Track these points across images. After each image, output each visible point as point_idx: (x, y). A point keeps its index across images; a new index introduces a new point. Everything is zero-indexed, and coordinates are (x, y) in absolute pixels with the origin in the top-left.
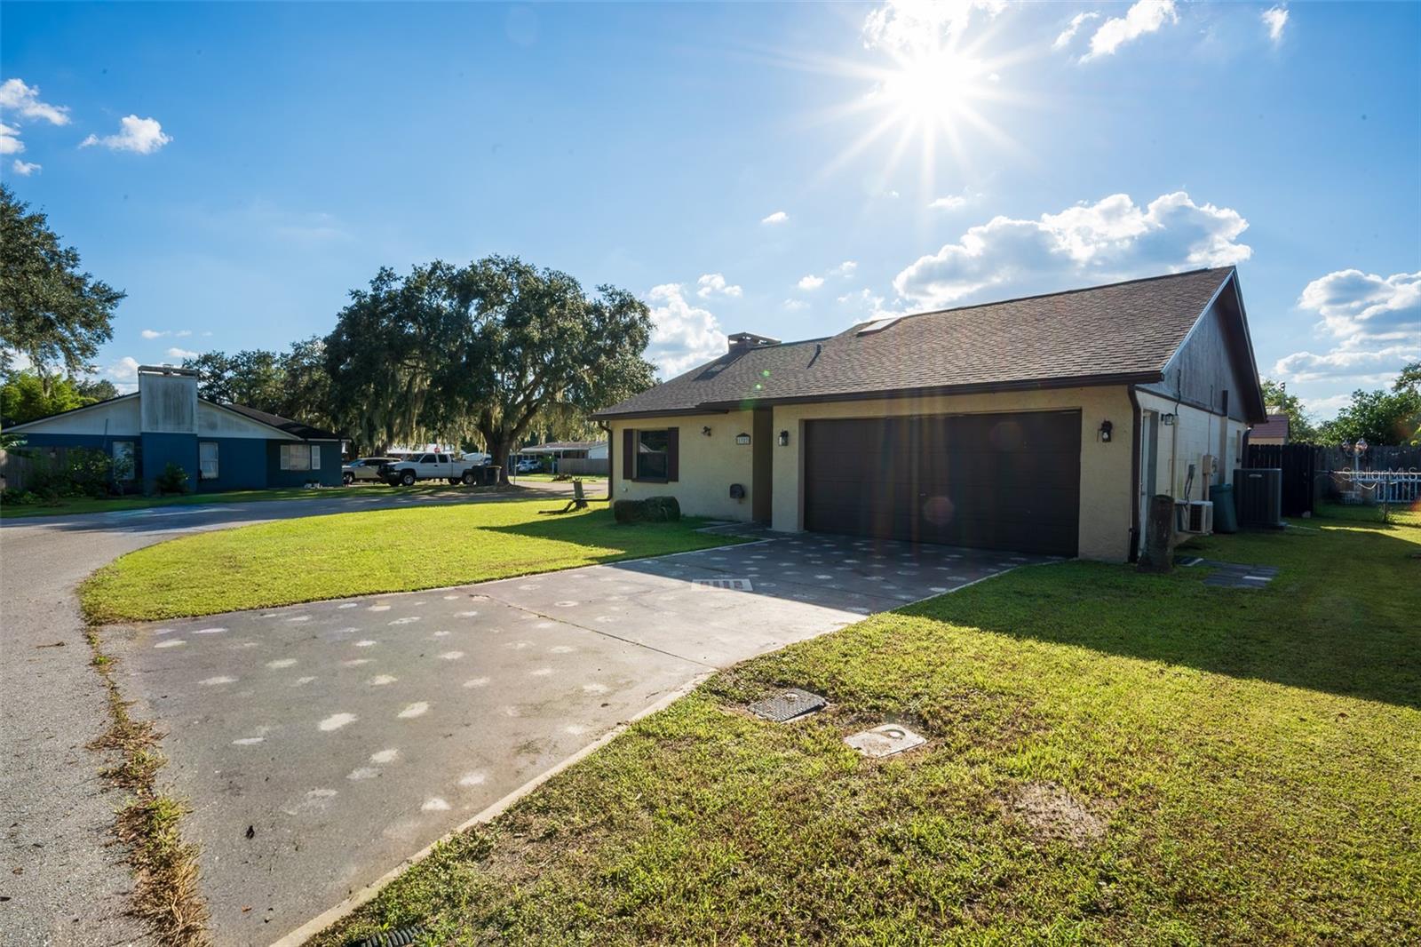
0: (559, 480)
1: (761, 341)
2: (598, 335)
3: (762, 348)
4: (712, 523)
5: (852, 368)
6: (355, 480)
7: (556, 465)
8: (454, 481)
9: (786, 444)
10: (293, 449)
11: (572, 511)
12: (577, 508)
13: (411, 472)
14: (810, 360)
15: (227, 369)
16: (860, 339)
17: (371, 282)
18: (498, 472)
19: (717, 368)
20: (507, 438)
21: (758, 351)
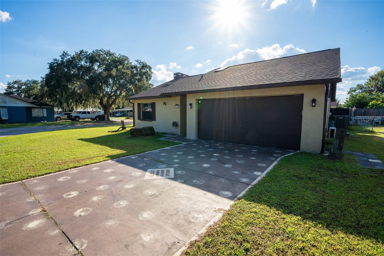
0: (127, 119)
1: (184, 76)
2: (136, 75)
3: (184, 77)
4: (166, 135)
5: (214, 81)
6: (61, 119)
7: (127, 114)
8: (93, 119)
9: (191, 108)
10: (36, 110)
11: (121, 131)
12: (123, 129)
13: (78, 117)
14: (200, 79)
15: (23, 85)
16: (216, 73)
17: (60, 56)
18: (106, 117)
19: (170, 83)
20: (109, 106)
21: (183, 78)
